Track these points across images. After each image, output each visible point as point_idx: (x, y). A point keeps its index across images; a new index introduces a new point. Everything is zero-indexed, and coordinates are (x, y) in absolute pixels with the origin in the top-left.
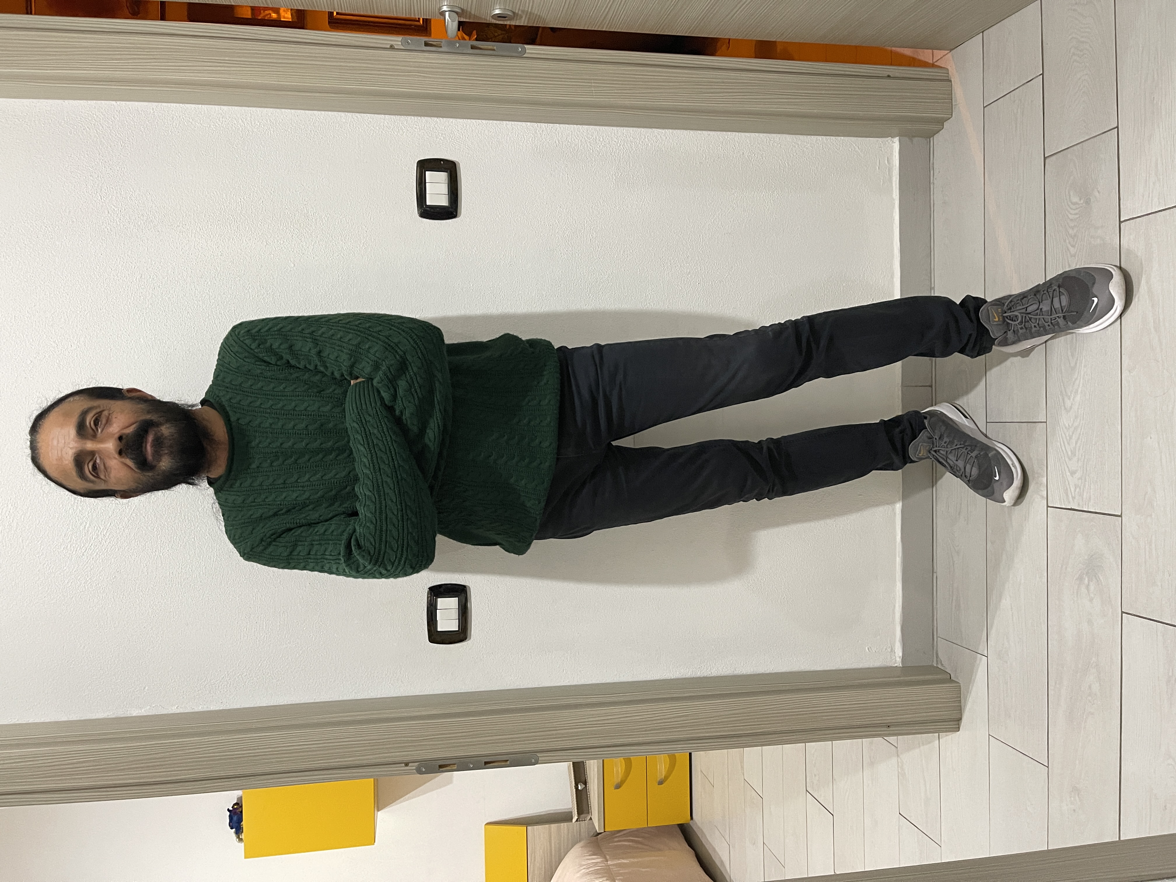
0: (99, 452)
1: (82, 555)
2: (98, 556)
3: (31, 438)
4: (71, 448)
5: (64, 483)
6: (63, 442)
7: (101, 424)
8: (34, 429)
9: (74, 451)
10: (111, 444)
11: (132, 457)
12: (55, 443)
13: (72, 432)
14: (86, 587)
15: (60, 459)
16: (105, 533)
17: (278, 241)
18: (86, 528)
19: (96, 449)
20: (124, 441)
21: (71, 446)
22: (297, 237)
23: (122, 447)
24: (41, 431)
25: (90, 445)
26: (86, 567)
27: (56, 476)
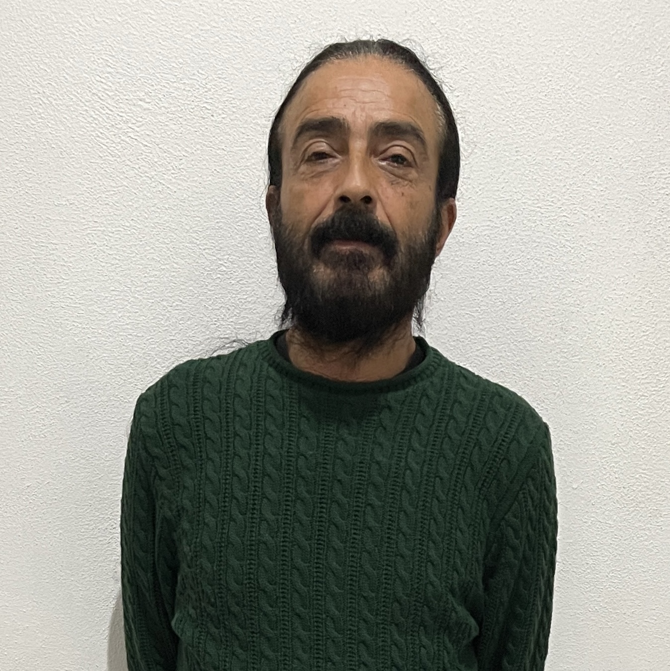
0: (347, 163)
1: (94, 91)
2: (90, 119)
3: (374, 43)
4: (354, 113)
5: (296, 100)
6: (367, 100)
7: (394, 167)
8: (390, 48)
9: (349, 118)
10: (359, 184)
11: (336, 219)
12: (364, 86)
13: (383, 116)
14: (36, 96)
15: (337, 96)
16: (129, 134)
17: (616, 463)
18: (140, 103)
19: (351, 157)
20: (363, 206)
21: (358, 114)
22: (622, 497)
23: (353, 201)
24: (386, 60)
25: (358, 145)
26: (72, 97)
27: (308, 87)
